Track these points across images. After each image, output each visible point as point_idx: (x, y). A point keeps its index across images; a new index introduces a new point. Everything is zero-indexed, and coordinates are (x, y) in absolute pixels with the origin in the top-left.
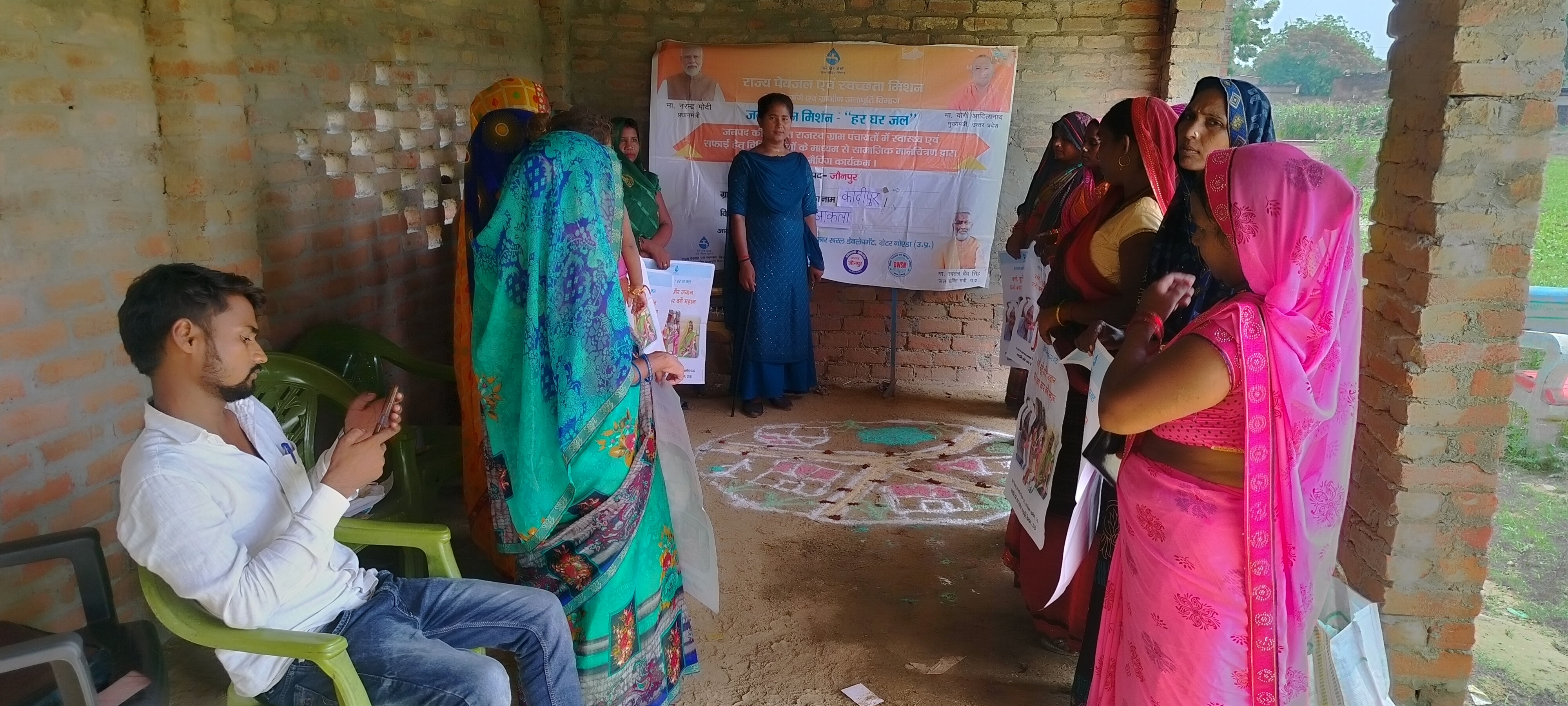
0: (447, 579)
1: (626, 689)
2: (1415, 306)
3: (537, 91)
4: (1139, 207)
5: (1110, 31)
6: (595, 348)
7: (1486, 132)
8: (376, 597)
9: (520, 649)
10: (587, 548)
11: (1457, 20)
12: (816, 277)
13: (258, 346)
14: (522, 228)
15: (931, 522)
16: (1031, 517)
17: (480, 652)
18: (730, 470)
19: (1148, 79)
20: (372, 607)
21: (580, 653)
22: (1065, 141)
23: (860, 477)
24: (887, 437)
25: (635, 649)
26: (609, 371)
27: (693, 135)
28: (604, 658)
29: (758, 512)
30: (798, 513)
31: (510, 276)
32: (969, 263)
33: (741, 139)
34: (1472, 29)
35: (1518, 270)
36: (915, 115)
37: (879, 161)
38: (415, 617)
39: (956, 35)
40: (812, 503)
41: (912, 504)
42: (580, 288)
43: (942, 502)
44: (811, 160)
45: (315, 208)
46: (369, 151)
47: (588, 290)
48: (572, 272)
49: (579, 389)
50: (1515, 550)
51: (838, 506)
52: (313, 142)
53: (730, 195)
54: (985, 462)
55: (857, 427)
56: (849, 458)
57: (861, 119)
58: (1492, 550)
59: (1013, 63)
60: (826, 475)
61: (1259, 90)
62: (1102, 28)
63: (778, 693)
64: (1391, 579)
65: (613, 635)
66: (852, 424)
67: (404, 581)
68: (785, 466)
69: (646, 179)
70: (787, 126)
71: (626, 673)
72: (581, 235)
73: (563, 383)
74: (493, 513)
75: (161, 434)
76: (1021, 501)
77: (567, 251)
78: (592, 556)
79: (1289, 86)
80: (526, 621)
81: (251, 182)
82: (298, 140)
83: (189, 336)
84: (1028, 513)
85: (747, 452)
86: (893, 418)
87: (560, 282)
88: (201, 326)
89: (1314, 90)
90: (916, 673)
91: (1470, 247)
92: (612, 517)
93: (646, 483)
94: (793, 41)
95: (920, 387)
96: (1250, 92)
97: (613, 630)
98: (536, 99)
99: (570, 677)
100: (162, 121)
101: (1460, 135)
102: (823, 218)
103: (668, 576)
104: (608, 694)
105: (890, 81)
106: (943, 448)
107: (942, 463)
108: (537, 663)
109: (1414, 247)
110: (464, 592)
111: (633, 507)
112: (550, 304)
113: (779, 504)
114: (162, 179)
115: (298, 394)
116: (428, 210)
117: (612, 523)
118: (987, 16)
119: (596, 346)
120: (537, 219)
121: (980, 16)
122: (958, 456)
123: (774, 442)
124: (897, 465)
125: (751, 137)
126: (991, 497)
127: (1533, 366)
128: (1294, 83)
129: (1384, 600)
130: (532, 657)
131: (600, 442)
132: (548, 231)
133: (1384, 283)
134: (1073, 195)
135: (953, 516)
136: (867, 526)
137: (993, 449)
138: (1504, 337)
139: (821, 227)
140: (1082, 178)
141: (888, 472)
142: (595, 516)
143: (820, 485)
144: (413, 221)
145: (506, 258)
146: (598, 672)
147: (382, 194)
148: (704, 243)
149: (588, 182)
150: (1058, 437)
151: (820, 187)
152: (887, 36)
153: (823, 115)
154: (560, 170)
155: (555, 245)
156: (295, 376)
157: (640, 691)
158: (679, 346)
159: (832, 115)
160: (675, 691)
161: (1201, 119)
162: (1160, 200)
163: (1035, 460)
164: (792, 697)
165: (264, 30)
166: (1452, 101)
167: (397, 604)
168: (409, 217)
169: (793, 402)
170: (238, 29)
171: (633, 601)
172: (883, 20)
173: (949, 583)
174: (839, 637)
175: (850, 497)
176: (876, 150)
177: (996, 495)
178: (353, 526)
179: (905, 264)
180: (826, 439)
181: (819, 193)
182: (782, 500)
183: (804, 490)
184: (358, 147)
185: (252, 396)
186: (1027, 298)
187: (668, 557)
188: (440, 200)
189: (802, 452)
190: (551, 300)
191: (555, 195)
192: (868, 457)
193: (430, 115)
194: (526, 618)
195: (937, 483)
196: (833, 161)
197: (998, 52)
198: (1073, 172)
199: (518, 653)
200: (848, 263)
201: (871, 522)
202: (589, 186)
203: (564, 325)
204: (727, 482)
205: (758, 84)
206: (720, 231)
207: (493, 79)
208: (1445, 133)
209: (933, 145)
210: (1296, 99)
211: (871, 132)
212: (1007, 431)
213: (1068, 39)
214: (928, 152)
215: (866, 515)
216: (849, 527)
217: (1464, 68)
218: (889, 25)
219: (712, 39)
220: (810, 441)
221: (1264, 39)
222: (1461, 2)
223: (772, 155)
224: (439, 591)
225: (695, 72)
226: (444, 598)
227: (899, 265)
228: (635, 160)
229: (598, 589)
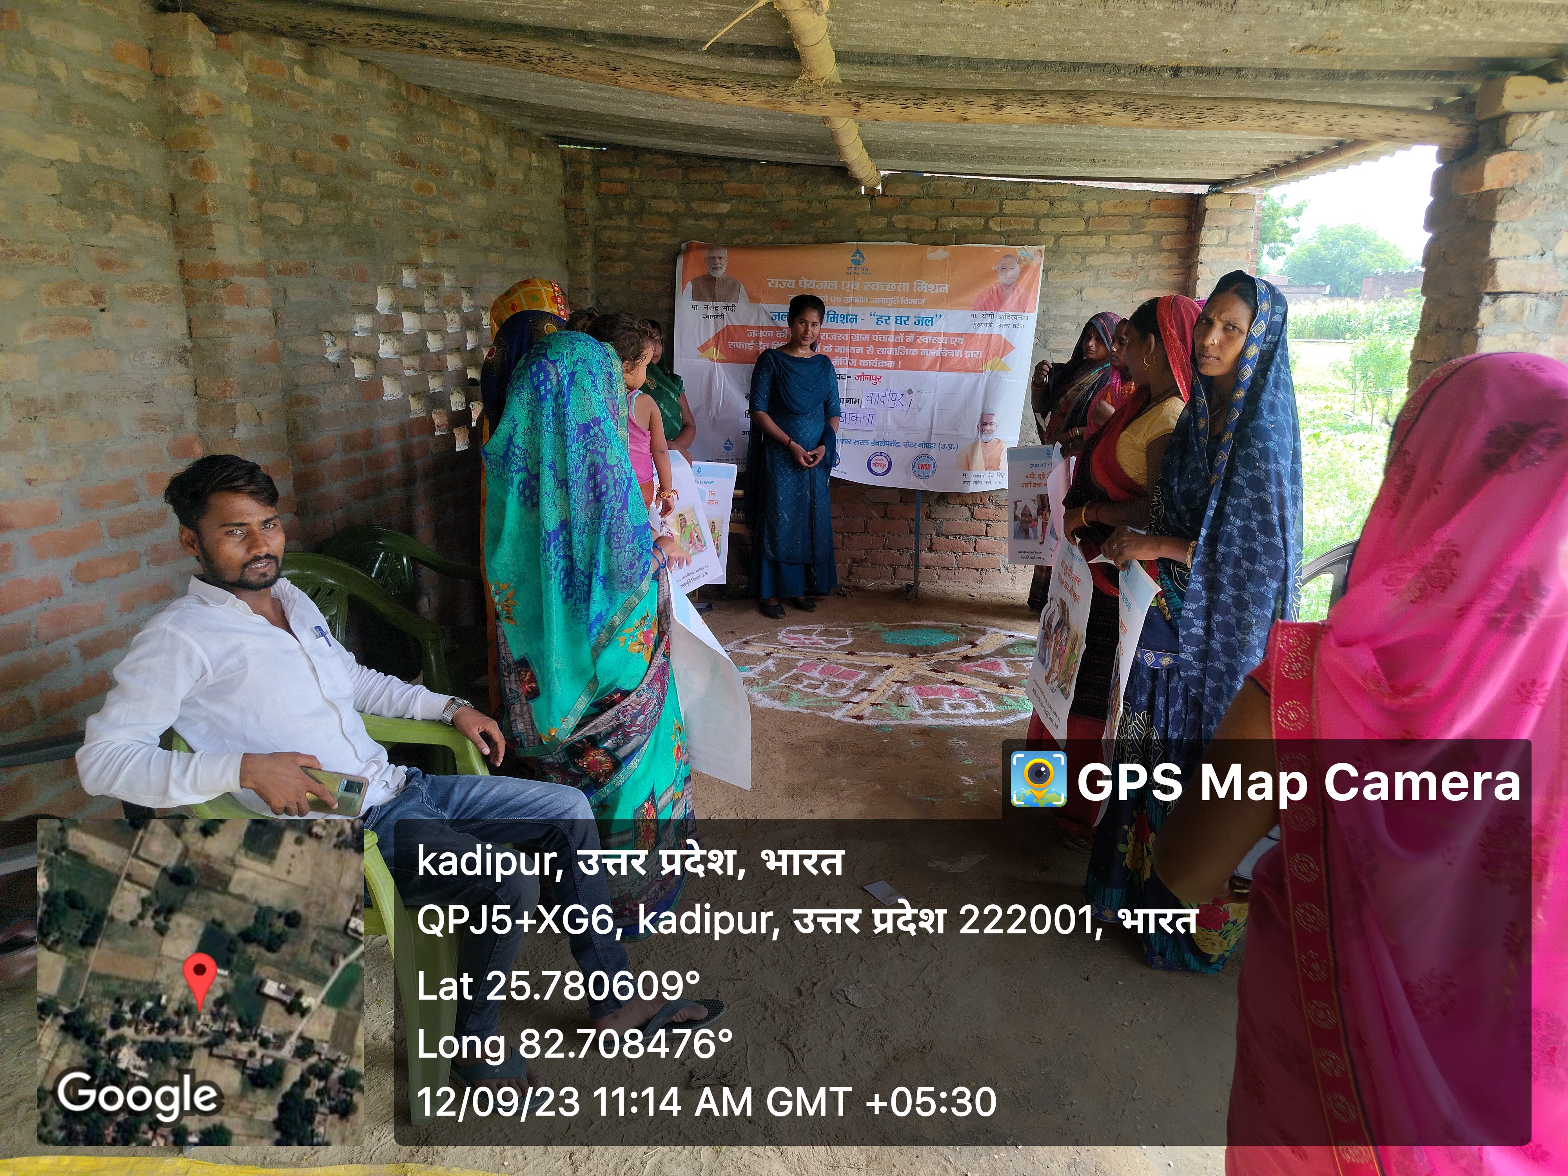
3: (555, 291)
4: (1167, 407)
5: (1137, 229)
6: (618, 545)
7: (1521, 329)
8: (404, 793)
10: (610, 741)
11: (1494, 215)
14: (529, 433)
15: (953, 723)
16: (1053, 716)
18: (754, 670)
19: (1175, 278)
20: (399, 802)
22: (1096, 339)
23: (883, 678)
24: (909, 639)
26: (631, 567)
27: (717, 337)
29: (782, 711)
30: (821, 713)
31: (521, 482)
32: (993, 465)
33: (765, 340)
34: (1510, 225)
36: (940, 316)
37: (905, 363)
38: (445, 814)
39: (982, 235)
40: (835, 703)
41: (933, 705)
42: (604, 487)
43: (965, 702)
44: (835, 362)
45: (344, 410)
46: (396, 353)
47: (610, 487)
48: (592, 472)
51: (861, 707)
52: (341, 345)
54: (1009, 663)
55: (880, 628)
56: (872, 659)
57: (886, 320)
59: (1039, 262)
60: (850, 676)
62: (1130, 227)
66: (875, 625)
68: (808, 667)
69: (669, 381)
72: (596, 435)
76: (1043, 700)
77: (584, 451)
78: (615, 749)
79: (1319, 286)
80: (554, 817)
81: (280, 385)
82: (327, 342)
84: (1051, 712)
85: (771, 653)
86: (917, 620)
87: (582, 481)
89: (1343, 291)
92: (635, 711)
93: (666, 678)
94: (818, 242)
95: (943, 588)
98: (554, 299)
100: (192, 325)
101: (1495, 333)
103: (679, 768)
105: (915, 282)
106: (966, 650)
107: (964, 664)
110: (492, 788)
113: (802, 704)
114: (193, 380)
115: (329, 594)
116: (457, 412)
117: (635, 717)
118: (1013, 215)
119: (619, 542)
120: (547, 422)
121: (1005, 215)
122: (982, 657)
123: (798, 643)
124: (921, 666)
125: (778, 338)
126: (1014, 698)
128: (1323, 284)
131: (623, 637)
132: (560, 432)
134: (1099, 395)
135: (976, 716)
136: (890, 726)
137: (1016, 650)
141: (911, 672)
142: (618, 711)
143: (843, 686)
144: (440, 424)
145: (516, 463)
147: (410, 396)
148: (729, 444)
149: (593, 382)
150: (1082, 637)
151: (844, 389)
152: (912, 236)
153: (847, 316)
154: (565, 371)
155: (571, 446)
156: (327, 577)
159: (856, 316)
161: (1219, 325)
162: (1183, 397)
163: (1057, 660)
165: (291, 233)
166: (1487, 299)
168: (437, 419)
169: (817, 604)
170: (266, 231)
171: (653, 793)
172: (909, 221)
173: (972, 782)
175: (873, 697)
176: (900, 351)
177: (1019, 695)
179: (929, 466)
180: (850, 640)
181: (842, 394)
182: (806, 700)
183: (827, 690)
184: (386, 349)
187: (679, 749)
188: (468, 403)
189: (825, 653)
190: (573, 501)
191: (564, 397)
192: (892, 658)
193: (457, 318)
194: (553, 814)
195: (960, 684)
196: (858, 362)
197: (1023, 251)
200: (871, 464)
201: (893, 723)
202: (595, 386)
203: (591, 524)
204: (751, 682)
205: (783, 285)
208: (1480, 331)
209: (957, 347)
210: (1326, 299)
211: (896, 333)
212: (1030, 632)
213: (1095, 239)
214: (953, 353)
215: (890, 715)
216: (872, 726)
217: (1501, 265)
218: (914, 226)
219: (737, 240)
220: (833, 642)
221: (1294, 237)
222: (1499, 196)
223: (797, 356)
224: (468, 788)
225: (720, 274)
226: (472, 795)
227: (922, 467)
228: (660, 364)
229: (621, 782)
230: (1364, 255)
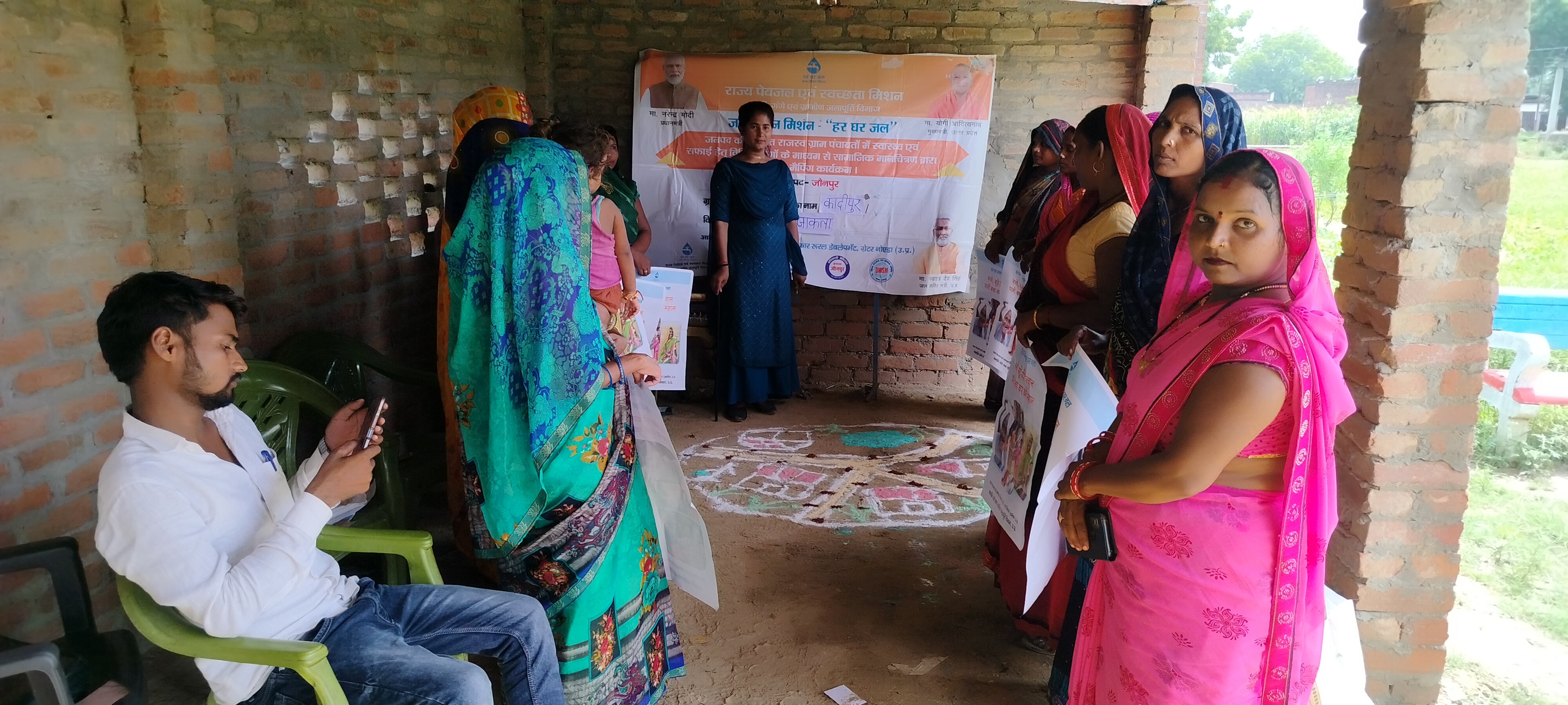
0: (430, 586)
1: (607, 693)
2: (1386, 308)
3: (520, 99)
4: (1114, 212)
5: (1086, 40)
6: (562, 354)
7: (1453, 137)
8: (357, 605)
9: (502, 654)
10: (564, 555)
11: (1423, 28)
12: (800, 282)
13: (238, 355)
14: (485, 236)
15: (913, 525)
16: (1010, 518)
17: (463, 658)
18: (714, 474)
19: (1123, 87)
20: (352, 615)
21: (562, 660)
22: (1044, 146)
23: (843, 480)
24: (870, 441)
25: (616, 654)
26: (577, 375)
27: (675, 143)
28: (584, 664)
29: (742, 515)
30: (781, 516)
31: (475, 285)
32: (949, 268)
33: (723, 146)
34: (1439, 37)
35: (1485, 272)
36: (896, 123)
37: (861, 169)
38: (397, 624)
39: (935, 44)
40: (795, 506)
41: (893, 507)
42: (545, 294)
43: (924, 504)
44: (792, 168)
45: (297, 216)
46: (351, 160)
47: (553, 295)
48: (537, 279)
49: (547, 395)
50: (1488, 547)
51: (821, 509)
52: (295, 151)
53: (713, 202)
54: (967, 464)
55: (840, 430)
56: (832, 461)
57: (842, 127)
58: (1465, 547)
60: (809, 478)
61: (1231, 98)
62: (1078, 37)
63: (762, 696)
64: (1365, 576)
65: (594, 640)
66: (836, 428)
67: (385, 588)
68: (768, 470)
69: (626, 186)
70: (768, 134)
71: (608, 677)
72: (544, 242)
73: (531, 390)
74: (470, 519)
75: (139, 442)
76: (999, 502)
77: (530, 258)
78: (570, 561)
79: (1263, 94)
80: (509, 627)
81: (232, 191)
82: (280, 149)
83: (168, 344)
84: (1008, 514)
85: (731, 457)
86: (876, 423)
87: (525, 288)
88: (181, 334)
89: (1287, 98)
90: (899, 674)
91: (1441, 249)
92: (588, 522)
93: (622, 488)
94: (774, 50)
95: (902, 390)
96: (1223, 101)
97: (592, 635)
98: (519, 107)
99: (553, 683)
100: (142, 131)
101: (1428, 140)
102: (805, 224)
103: (649, 580)
104: (590, 699)
105: (871, 90)
106: (925, 451)
107: (923, 466)
108: (521, 668)
109: (1384, 250)
110: (446, 598)
111: (609, 512)
112: (516, 311)
113: (762, 507)
114: (143, 187)
115: (280, 402)
116: (412, 217)
117: (588, 529)
118: (966, 25)
119: (564, 351)
120: (498, 227)
121: (957, 25)
122: (940, 458)
123: (758, 446)
124: (880, 468)
125: (733, 145)
126: (972, 499)
127: (1504, 365)
128: (1268, 91)
129: (1358, 597)
130: (515, 663)
131: (572, 447)
132: (510, 238)
133: (1355, 286)
134: (1051, 201)
135: (935, 518)
136: (850, 529)
137: (974, 451)
138: (1472, 338)
139: (803, 233)
140: (1060, 184)
141: (871, 474)
142: (571, 523)
143: (803, 489)
144: (395, 229)
145: (471, 266)
146: (578, 678)
147: (364, 202)
148: (687, 250)
149: (549, 188)
150: (1036, 438)
151: (801, 194)
152: (867, 45)
153: (804, 123)
154: (521, 178)
155: (518, 252)
156: (277, 384)
157: (622, 696)
158: (660, 353)
159: (813, 123)
160: (658, 694)
161: (1176, 128)
162: (1134, 204)
163: (1013, 462)
164: (775, 700)
165: (245, 40)
166: (1419, 108)
167: (378, 612)
168: (392, 225)
169: (777, 407)
170: (219, 39)
171: (613, 606)
172: (864, 30)
173: (931, 584)
174: (820, 638)
175: (834, 500)
176: (857, 157)
177: (977, 496)
178: (334, 533)
179: (886, 270)
180: (810, 443)
181: (800, 199)
182: (766, 504)
183: (787, 493)
184: (341, 155)
185: (232, 405)
186: (1004, 303)
187: (649, 562)
188: (423, 208)
189: (785, 456)
190: (517, 307)
191: (516, 202)
192: (852, 460)
193: (413, 124)
194: (508, 623)
195: (920, 485)
196: (815, 168)
197: (976, 60)
198: (1051, 178)
199: (500, 659)
200: (830, 269)
201: (854, 525)
202: (552, 192)
203: (531, 331)
204: (711, 486)
205: (740, 93)
206: (704, 237)
207: (476, 88)
208: (1413, 138)
209: (913, 153)
210: (1270, 106)
211: (852, 140)
212: (986, 433)
213: (1045, 48)
214: (908, 159)
215: (849, 517)
216: (832, 529)
217: (1430, 75)
218: (869, 35)
219: (694, 49)
220: (794, 445)
221: (1239, 47)
222: (1427, 10)
223: (753, 162)
224: (421, 598)
225: (677, 81)
226: (425, 605)
227: (880, 270)
228: (616, 169)
229: (576, 595)
230: (1307, 62)
